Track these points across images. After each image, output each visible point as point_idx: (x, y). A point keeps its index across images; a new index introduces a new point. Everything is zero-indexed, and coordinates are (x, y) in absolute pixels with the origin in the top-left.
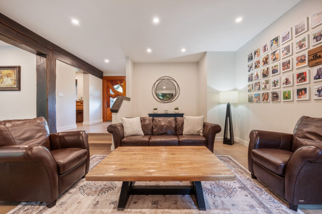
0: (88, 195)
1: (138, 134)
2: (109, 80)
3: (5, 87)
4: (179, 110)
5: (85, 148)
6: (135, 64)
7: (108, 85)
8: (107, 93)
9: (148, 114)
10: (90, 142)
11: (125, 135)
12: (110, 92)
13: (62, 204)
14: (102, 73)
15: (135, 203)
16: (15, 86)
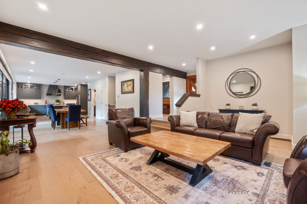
0: (141, 153)
1: (192, 125)
2: (192, 79)
3: (129, 91)
4: (258, 106)
5: (147, 128)
6: (208, 62)
7: (190, 83)
8: (190, 91)
9: (219, 110)
10: (152, 125)
11: (181, 125)
12: (192, 89)
13: (130, 153)
14: (186, 73)
15: (157, 165)
16: (132, 91)
